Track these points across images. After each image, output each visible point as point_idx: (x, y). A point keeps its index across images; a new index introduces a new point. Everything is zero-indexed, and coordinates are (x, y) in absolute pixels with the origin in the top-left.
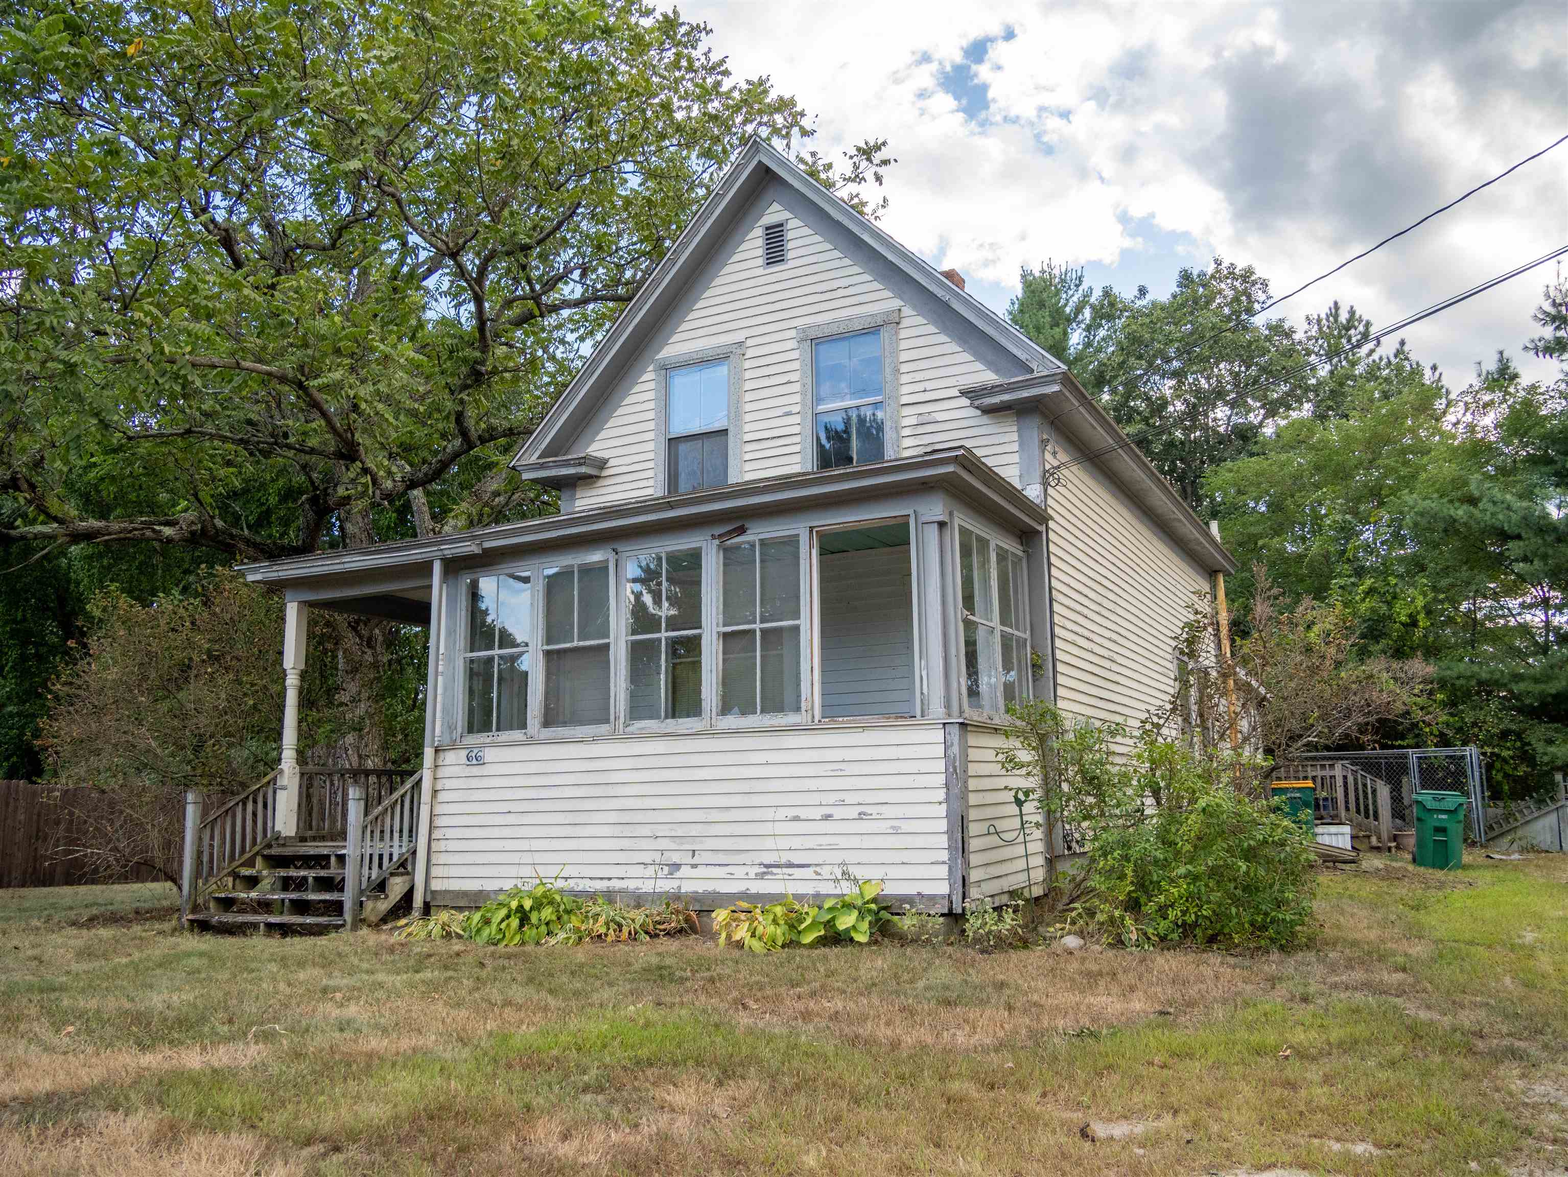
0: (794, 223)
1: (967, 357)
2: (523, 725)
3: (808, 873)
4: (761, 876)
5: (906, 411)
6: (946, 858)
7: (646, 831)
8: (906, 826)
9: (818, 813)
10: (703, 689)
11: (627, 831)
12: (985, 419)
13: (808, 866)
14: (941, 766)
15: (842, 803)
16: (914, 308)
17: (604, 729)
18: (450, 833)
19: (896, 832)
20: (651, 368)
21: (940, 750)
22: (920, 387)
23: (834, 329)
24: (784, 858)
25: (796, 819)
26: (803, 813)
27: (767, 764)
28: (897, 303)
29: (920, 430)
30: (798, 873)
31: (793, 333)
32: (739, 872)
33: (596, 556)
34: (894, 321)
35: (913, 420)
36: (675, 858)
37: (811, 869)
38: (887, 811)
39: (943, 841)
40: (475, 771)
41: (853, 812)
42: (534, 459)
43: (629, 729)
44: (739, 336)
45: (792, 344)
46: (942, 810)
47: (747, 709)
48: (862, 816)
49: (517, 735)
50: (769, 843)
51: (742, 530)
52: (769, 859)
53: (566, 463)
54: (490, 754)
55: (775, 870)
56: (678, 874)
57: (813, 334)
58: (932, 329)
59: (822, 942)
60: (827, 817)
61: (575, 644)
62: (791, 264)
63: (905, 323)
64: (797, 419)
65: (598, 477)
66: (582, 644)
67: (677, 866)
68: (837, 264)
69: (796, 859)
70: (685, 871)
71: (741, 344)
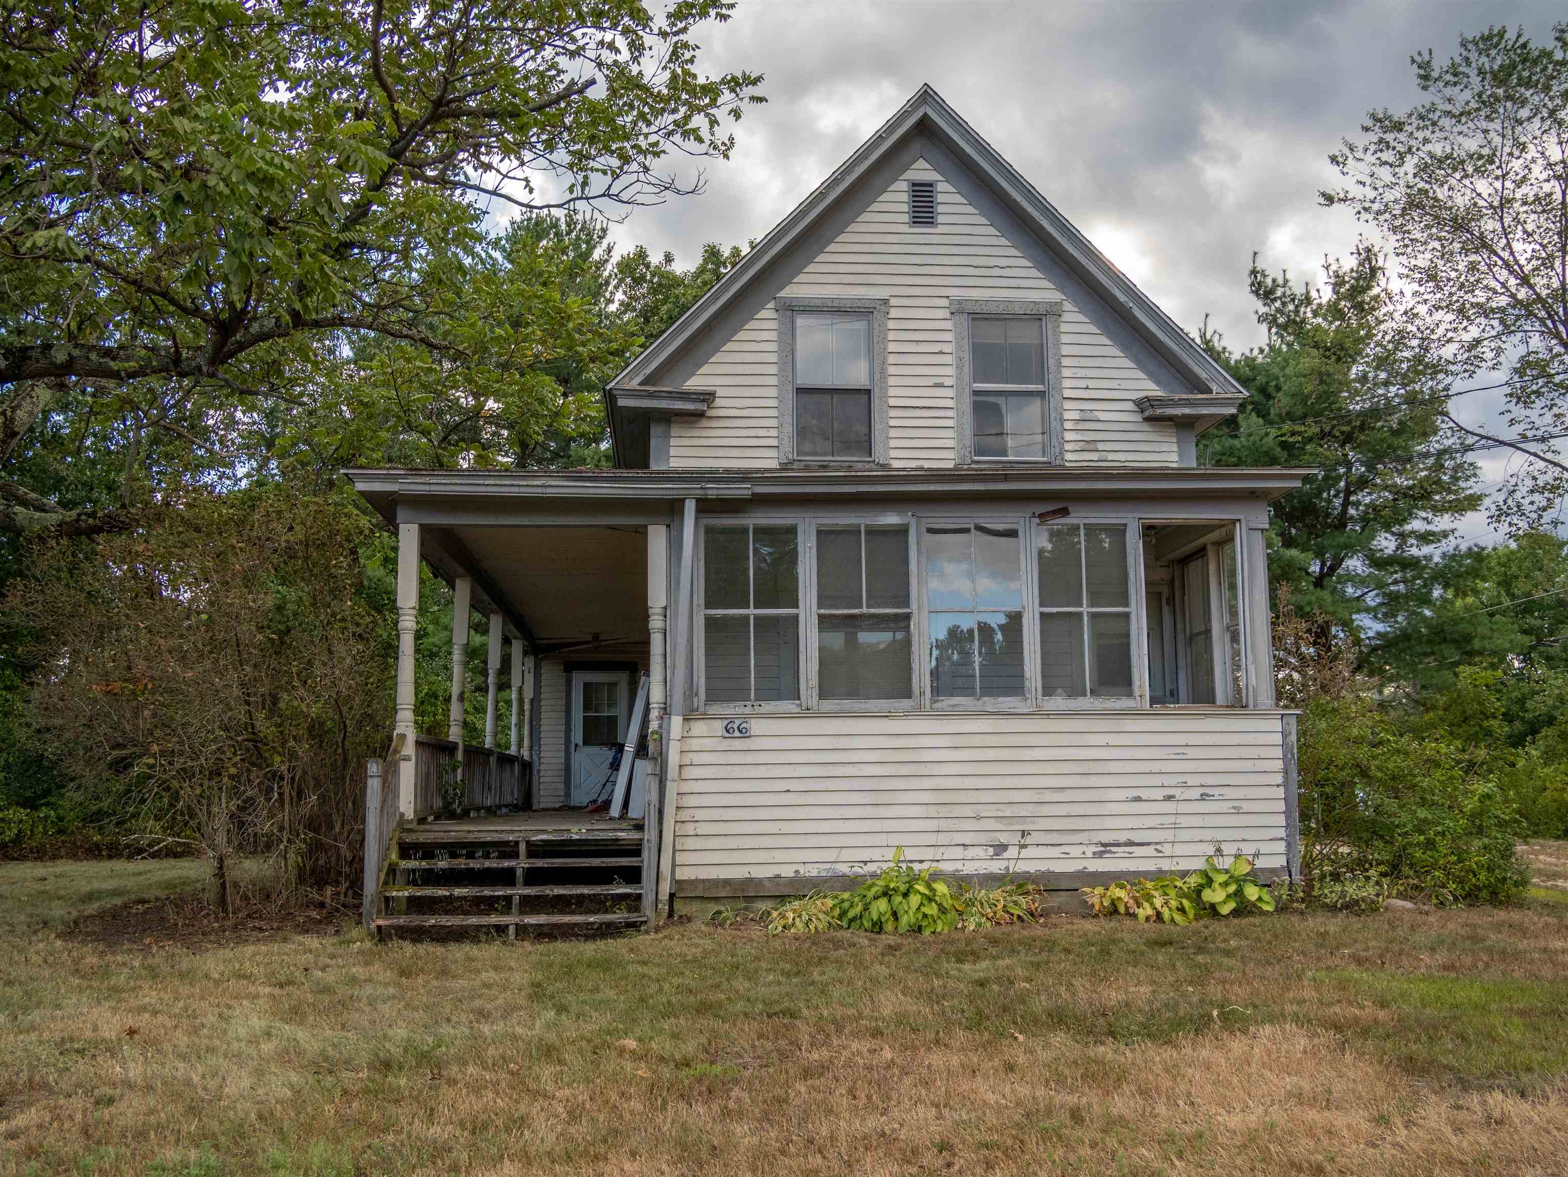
0: (942, 186)
1: (1128, 363)
2: (795, 695)
3: (1149, 851)
4: (1099, 855)
5: (1068, 405)
6: (1284, 835)
7: (968, 811)
8: (1246, 807)
9: (1160, 794)
10: (1026, 668)
11: (944, 811)
12: (1146, 427)
13: (1149, 844)
14: (1279, 753)
15: (1185, 785)
16: (1076, 303)
17: (906, 703)
18: (700, 815)
19: (1238, 811)
20: (771, 305)
21: (1278, 739)
22: (1082, 383)
23: (992, 308)
24: (1122, 837)
25: (1138, 799)
26: (1144, 794)
27: (1108, 746)
28: (1057, 296)
29: (1080, 426)
30: (1139, 851)
31: (945, 302)
32: (1076, 851)
33: (891, 519)
34: (1053, 313)
35: (1075, 415)
36: (1003, 838)
37: (1152, 848)
38: (1229, 793)
39: (1282, 820)
40: (738, 744)
41: (1196, 793)
42: (634, 384)
43: (938, 705)
44: (882, 293)
45: (945, 313)
46: (1281, 792)
47: (1075, 691)
48: (1204, 797)
49: (789, 706)
50: (1108, 823)
51: (1065, 512)
52: (1107, 838)
53: (671, 396)
54: (756, 726)
55: (1113, 849)
56: (1006, 855)
57: (970, 308)
58: (1094, 329)
59: (1235, 913)
60: (1169, 798)
61: (865, 610)
62: (940, 229)
63: (1066, 317)
64: (950, 393)
65: (701, 415)
66: (873, 611)
67: (1003, 847)
68: (994, 241)
69: (1136, 837)
70: (1012, 852)
71: (885, 302)
